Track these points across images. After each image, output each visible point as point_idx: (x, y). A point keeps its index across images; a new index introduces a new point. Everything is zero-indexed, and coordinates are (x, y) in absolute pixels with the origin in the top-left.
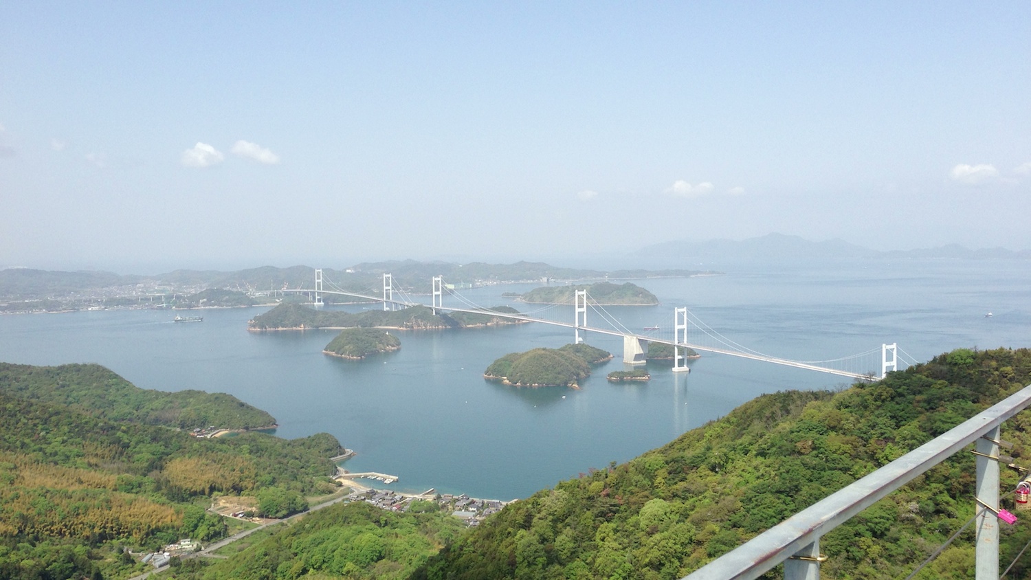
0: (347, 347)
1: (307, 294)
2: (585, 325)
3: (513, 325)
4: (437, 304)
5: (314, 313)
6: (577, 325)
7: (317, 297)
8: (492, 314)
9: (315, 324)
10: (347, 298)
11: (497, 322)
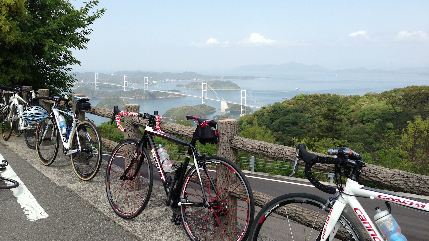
1: (91, 84)
2: (206, 97)
3: (179, 97)
4: (146, 88)
5: (94, 91)
6: (202, 97)
7: (96, 85)
8: (170, 92)
9: (93, 96)
10: (109, 86)
11: (172, 96)
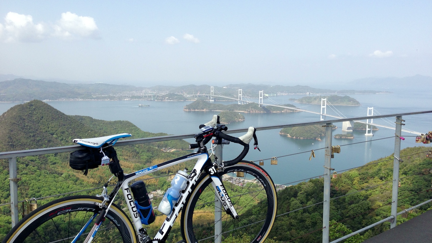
0: (223, 119)
1: (207, 96)
2: (325, 114)
3: (293, 112)
4: (261, 102)
5: (210, 104)
6: (321, 113)
7: (211, 98)
8: (284, 107)
9: (210, 109)
10: (223, 99)
11: (286, 111)
